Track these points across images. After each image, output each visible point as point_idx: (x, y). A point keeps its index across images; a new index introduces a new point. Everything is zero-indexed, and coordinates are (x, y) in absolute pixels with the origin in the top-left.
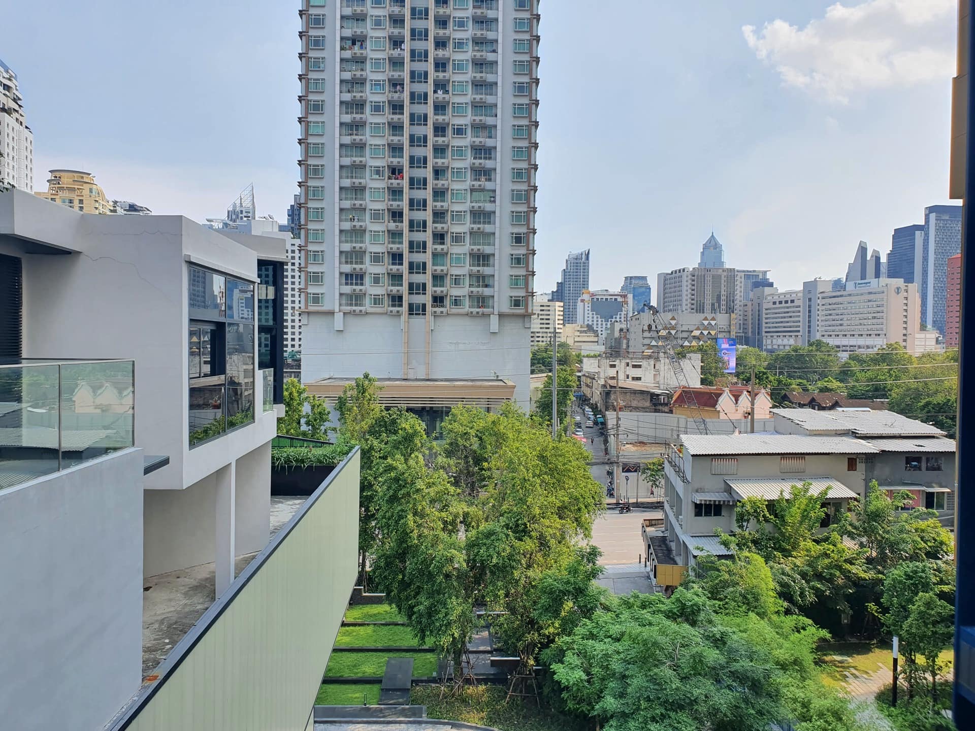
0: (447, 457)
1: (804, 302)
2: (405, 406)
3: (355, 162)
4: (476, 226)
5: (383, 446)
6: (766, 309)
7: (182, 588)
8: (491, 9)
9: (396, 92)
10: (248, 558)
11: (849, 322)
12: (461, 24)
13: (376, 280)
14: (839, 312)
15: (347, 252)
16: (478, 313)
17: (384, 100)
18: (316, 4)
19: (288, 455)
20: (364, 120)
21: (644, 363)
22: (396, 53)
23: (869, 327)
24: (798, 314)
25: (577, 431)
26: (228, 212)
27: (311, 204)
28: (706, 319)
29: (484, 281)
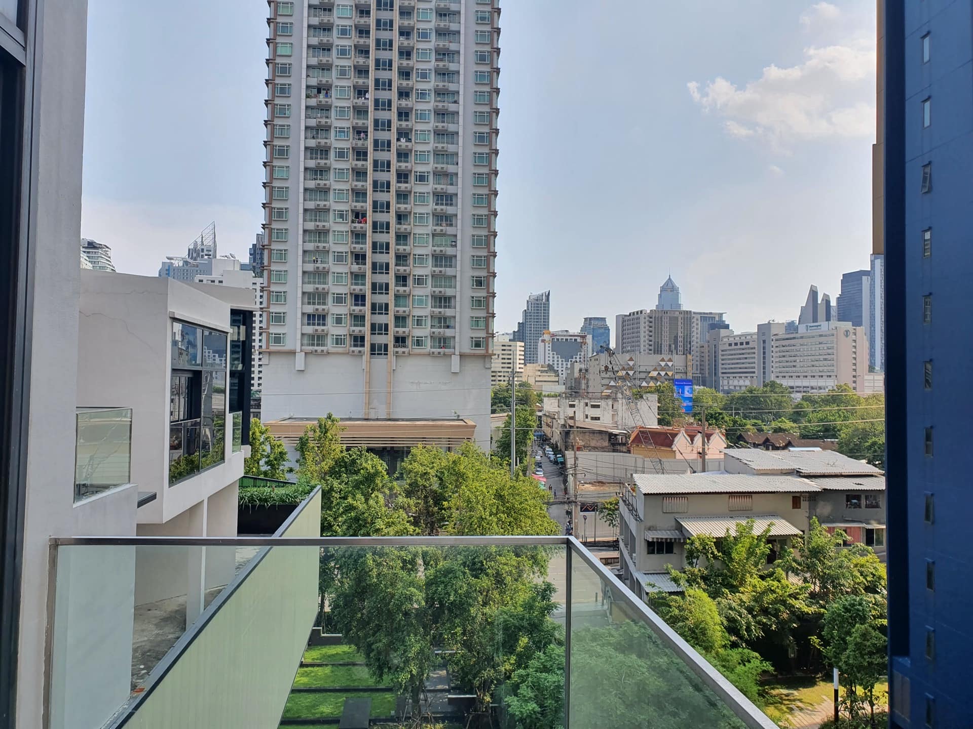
0: (407, 497)
1: (759, 344)
2: (365, 446)
3: (318, 205)
4: (437, 269)
5: (343, 486)
6: (722, 351)
7: (153, 619)
8: (453, 62)
9: (360, 139)
10: (214, 591)
11: (802, 364)
12: (424, 75)
13: (339, 321)
14: (793, 354)
15: (309, 294)
16: (439, 353)
17: (348, 147)
18: (283, 54)
19: (252, 495)
20: (328, 165)
21: (602, 403)
22: (360, 101)
23: (821, 369)
24: (753, 355)
25: (538, 471)
26: (189, 250)
27: (274, 246)
28: (663, 360)
29: (445, 322)
